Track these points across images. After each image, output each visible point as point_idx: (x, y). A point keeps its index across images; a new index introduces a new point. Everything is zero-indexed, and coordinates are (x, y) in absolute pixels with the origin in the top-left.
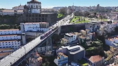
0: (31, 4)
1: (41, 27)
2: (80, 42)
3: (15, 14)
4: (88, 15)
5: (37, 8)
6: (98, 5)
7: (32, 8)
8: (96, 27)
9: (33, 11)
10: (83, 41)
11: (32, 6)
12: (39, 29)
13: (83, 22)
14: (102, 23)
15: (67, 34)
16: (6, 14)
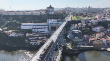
0: (49, 9)
1: (57, 21)
2: (79, 29)
3: (41, 15)
4: (82, 15)
5: (53, 11)
6: (89, 7)
7: (50, 11)
8: (87, 21)
9: (50, 13)
10: (80, 28)
11: (50, 10)
12: (57, 22)
13: (79, 19)
14: (90, 20)
15: (72, 25)
16: (35, 15)
